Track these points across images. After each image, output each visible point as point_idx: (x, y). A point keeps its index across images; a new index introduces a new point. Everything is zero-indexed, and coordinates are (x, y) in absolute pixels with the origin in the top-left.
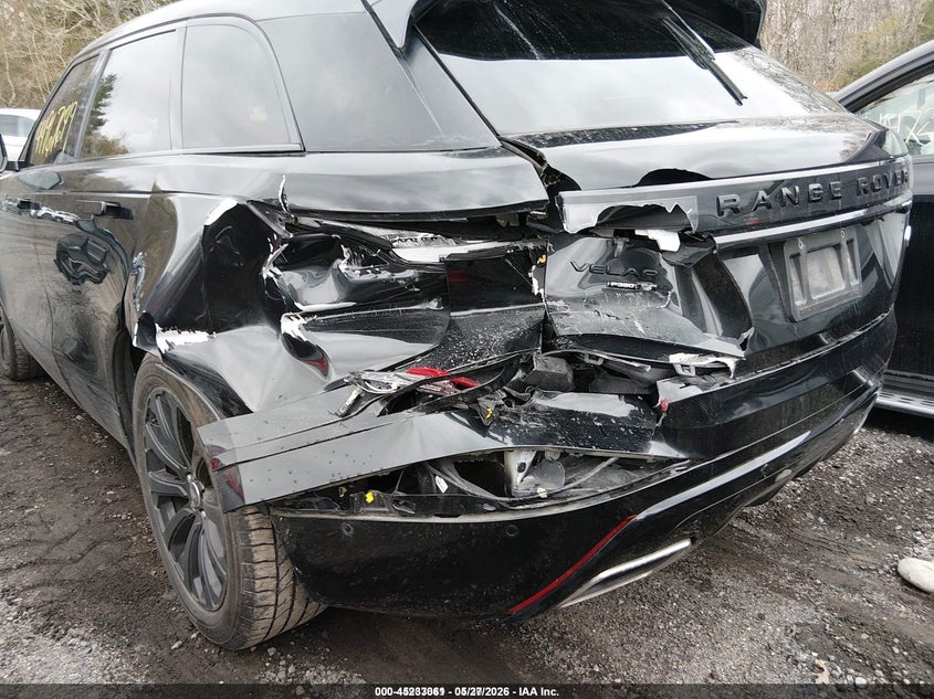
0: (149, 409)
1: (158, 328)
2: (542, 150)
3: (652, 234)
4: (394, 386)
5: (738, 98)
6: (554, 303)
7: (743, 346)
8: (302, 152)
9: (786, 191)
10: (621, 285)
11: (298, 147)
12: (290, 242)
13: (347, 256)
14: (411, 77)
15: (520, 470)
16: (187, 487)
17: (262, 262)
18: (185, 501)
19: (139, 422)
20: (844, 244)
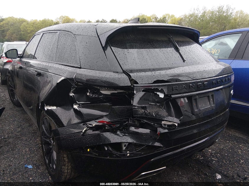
0: (43, 121)
1: (45, 105)
2: (130, 74)
3: (158, 93)
4: (94, 125)
5: (184, 61)
6: (135, 107)
7: (180, 121)
8: (80, 68)
9: (191, 85)
10: (152, 104)
11: (79, 67)
12: (76, 88)
13: (89, 91)
14: (105, 53)
15: (125, 146)
16: (51, 141)
17: (69, 92)
18: (50, 144)
19: (41, 124)
20: (210, 96)
